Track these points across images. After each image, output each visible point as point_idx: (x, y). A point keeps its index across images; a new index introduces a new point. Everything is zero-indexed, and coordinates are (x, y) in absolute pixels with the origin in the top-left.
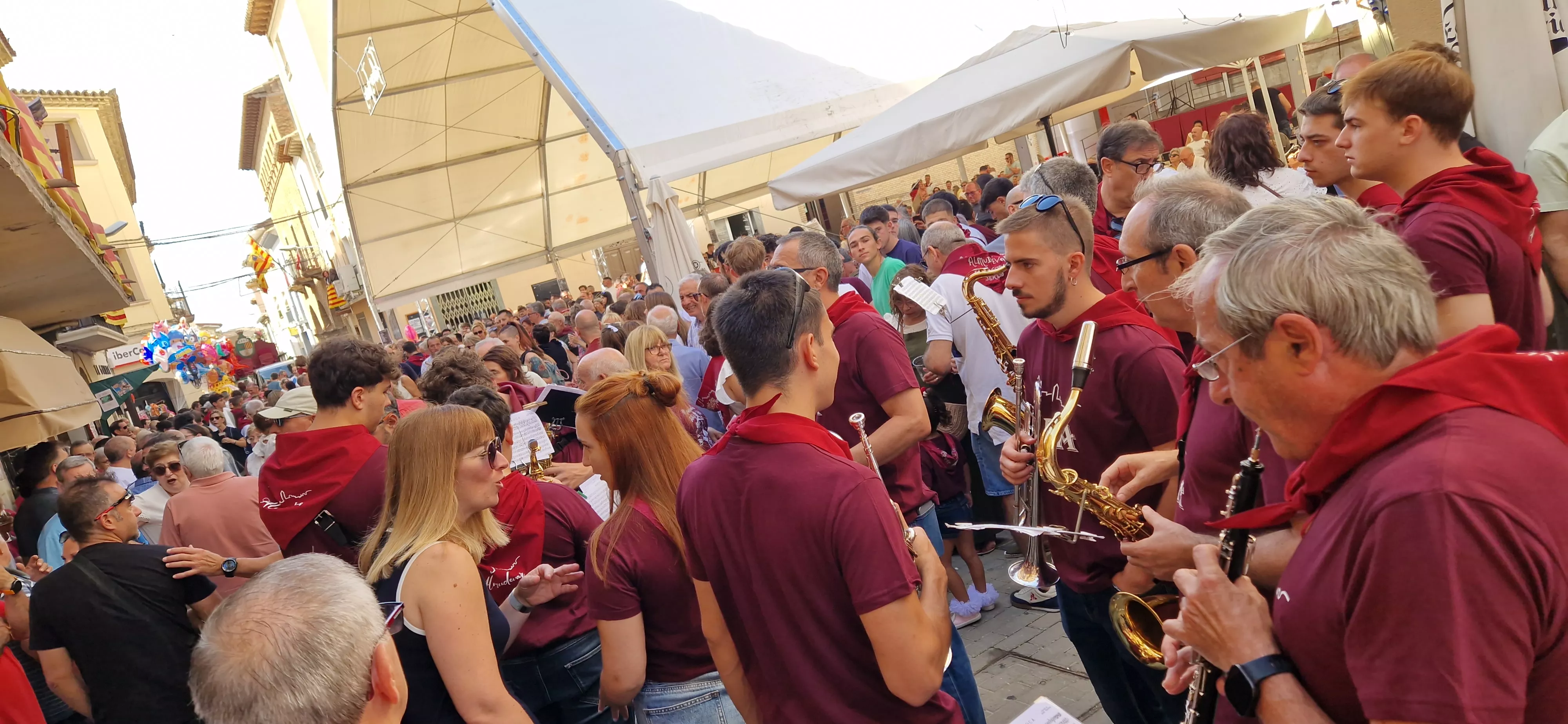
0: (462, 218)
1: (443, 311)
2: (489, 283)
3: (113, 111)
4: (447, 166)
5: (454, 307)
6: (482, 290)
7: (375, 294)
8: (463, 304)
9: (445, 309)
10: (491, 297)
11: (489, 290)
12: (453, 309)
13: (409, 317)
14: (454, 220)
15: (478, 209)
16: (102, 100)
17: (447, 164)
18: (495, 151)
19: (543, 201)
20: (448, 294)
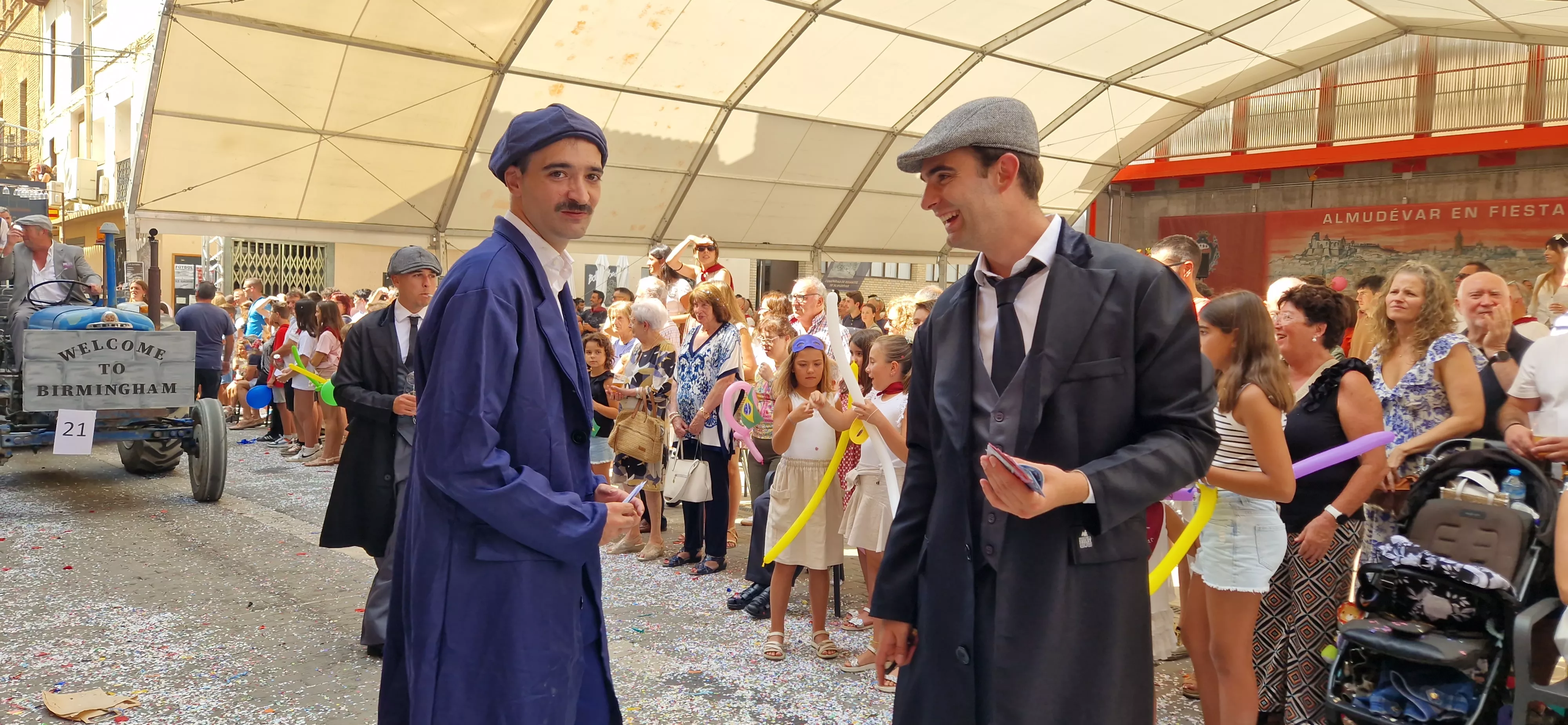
0: (334, 134)
1: (236, 268)
2: (322, 249)
4: (348, 43)
5: (257, 266)
6: (308, 256)
7: (142, 201)
8: (272, 267)
9: (241, 265)
10: (318, 271)
11: (318, 258)
12: (253, 268)
13: (179, 259)
14: (321, 133)
15: (363, 131)
17: (349, 41)
18: (430, 53)
19: (462, 156)
20: (253, 244)
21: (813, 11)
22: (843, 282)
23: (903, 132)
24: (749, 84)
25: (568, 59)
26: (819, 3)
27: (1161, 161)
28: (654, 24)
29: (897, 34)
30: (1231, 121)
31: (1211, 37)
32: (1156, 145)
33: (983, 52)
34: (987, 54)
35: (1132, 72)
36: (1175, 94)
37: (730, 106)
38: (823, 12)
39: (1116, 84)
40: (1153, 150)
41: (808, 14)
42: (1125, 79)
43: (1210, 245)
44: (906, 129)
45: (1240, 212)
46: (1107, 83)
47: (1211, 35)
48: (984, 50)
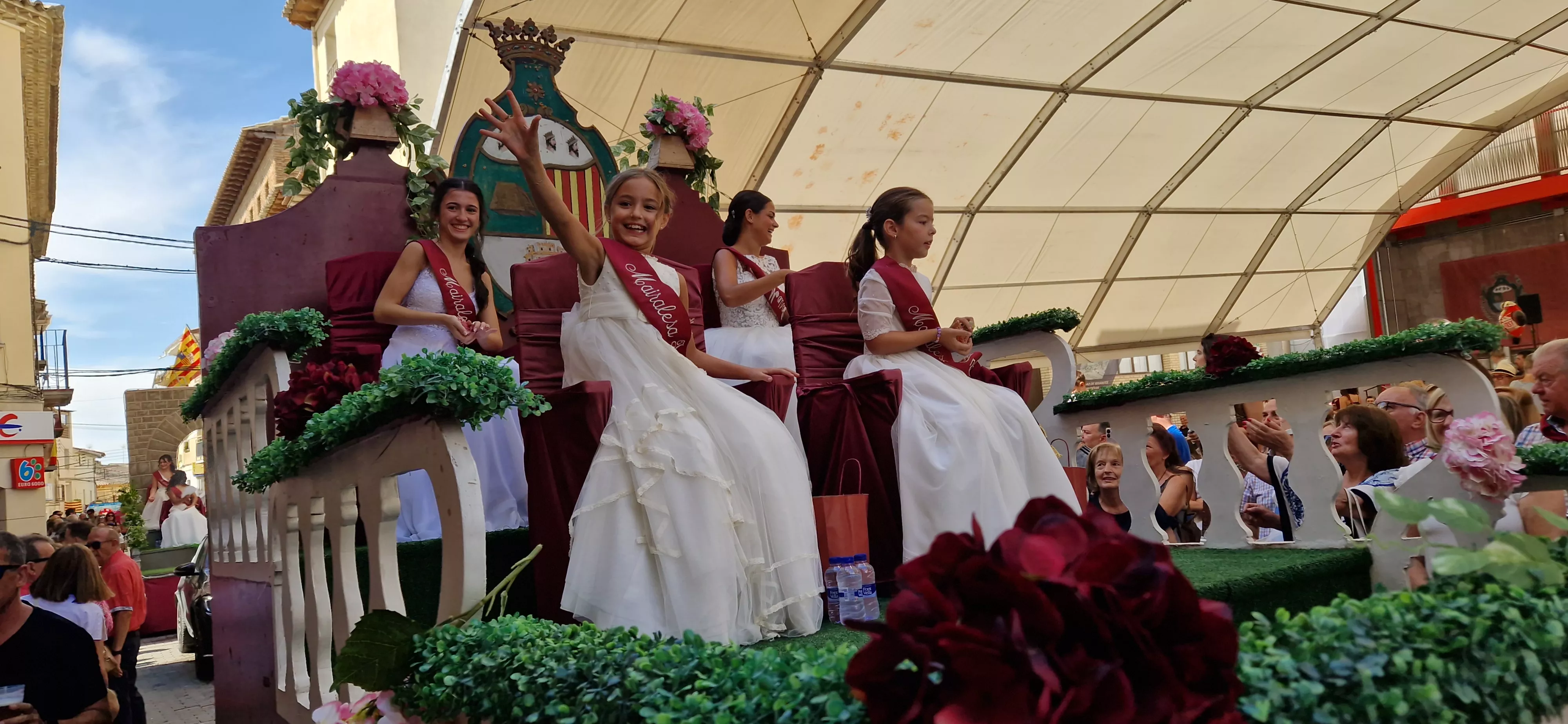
3: (48, 53)
16: (35, 17)
21: (1063, 91)
22: (1093, 384)
23: (1158, 210)
24: (993, 184)
25: (807, 187)
26: (1068, 82)
27: (1450, 199)
28: (894, 135)
29: (1153, 101)
30: (1535, 140)
31: (1518, 46)
32: (1440, 183)
33: (1248, 106)
34: (1253, 108)
35: (1419, 102)
36: (1468, 121)
37: (973, 210)
38: (1075, 90)
39: (1399, 119)
40: (1437, 188)
41: (1057, 96)
42: (1409, 112)
43: (1513, 286)
44: (1162, 206)
45: (1544, 244)
46: (1387, 119)
47: (1517, 44)
48: (1250, 103)
